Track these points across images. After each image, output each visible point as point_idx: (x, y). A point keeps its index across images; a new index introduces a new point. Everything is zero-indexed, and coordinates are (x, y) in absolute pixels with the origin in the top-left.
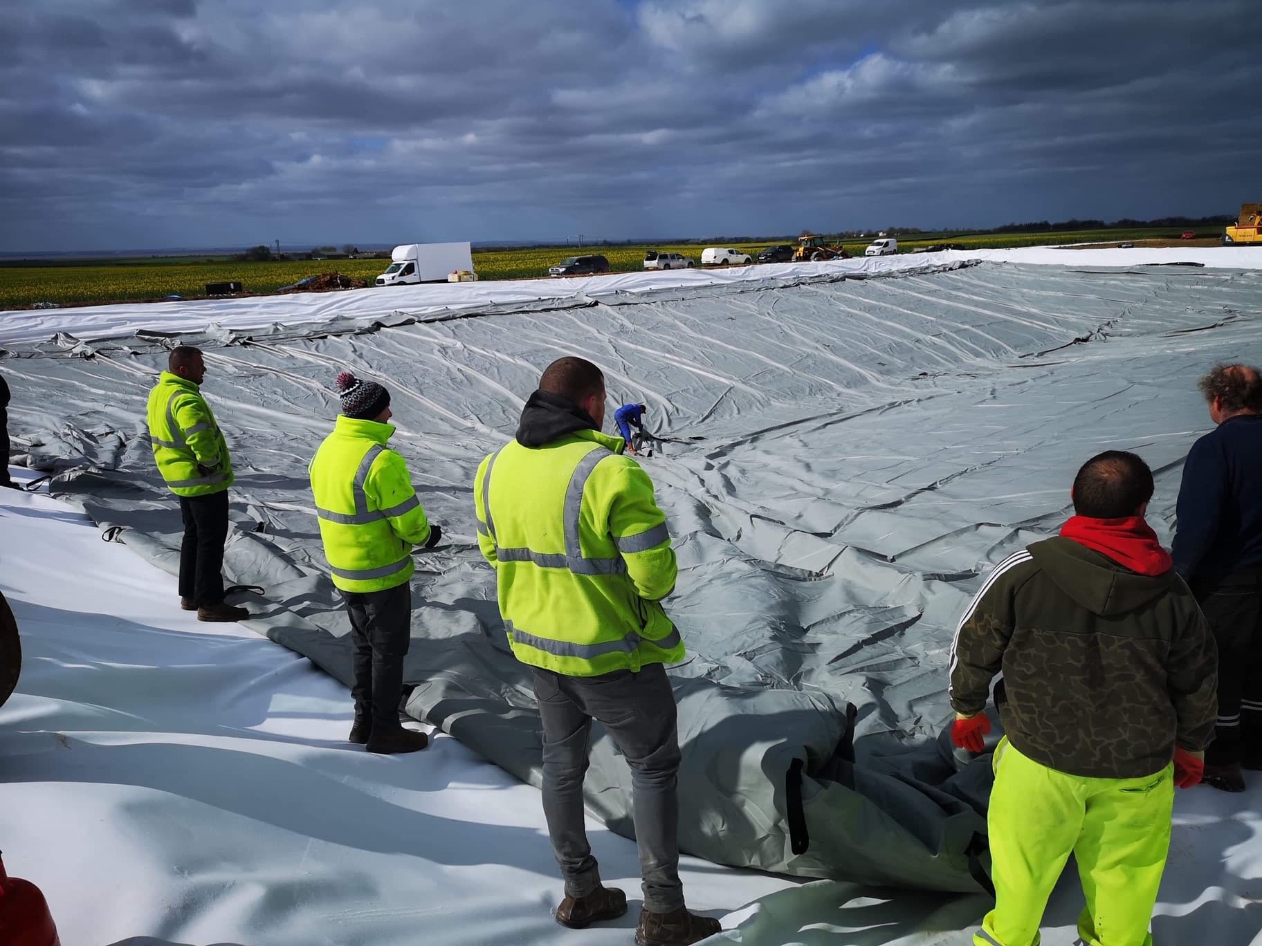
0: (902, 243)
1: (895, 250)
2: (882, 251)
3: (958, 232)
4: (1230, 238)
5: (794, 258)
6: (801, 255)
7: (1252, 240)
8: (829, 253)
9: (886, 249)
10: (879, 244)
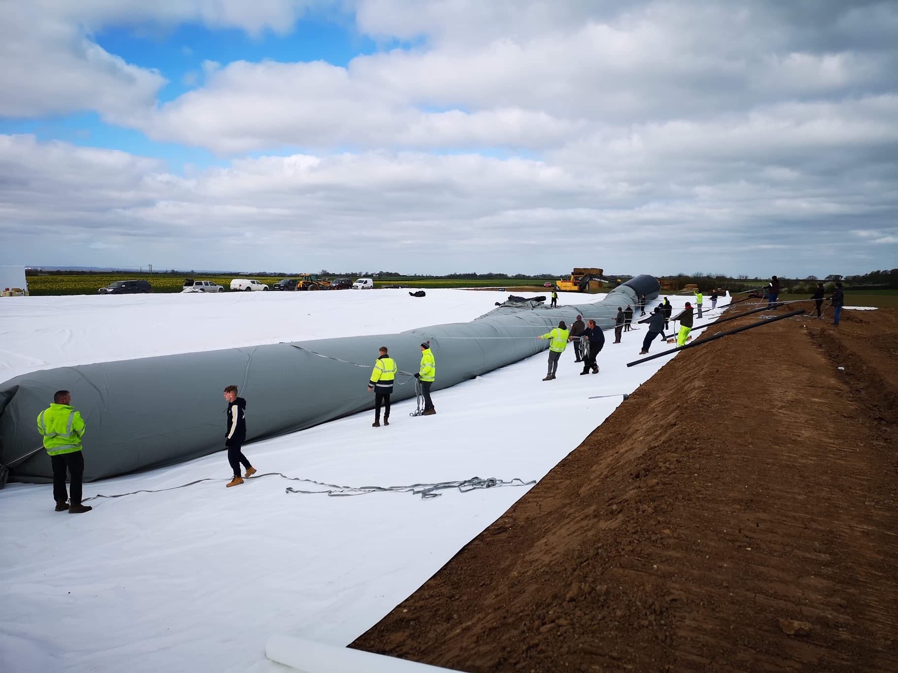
0: (376, 282)
1: (371, 286)
2: (363, 287)
3: (423, 276)
4: (559, 288)
5: (296, 288)
6: (301, 286)
7: (570, 289)
8: (321, 286)
9: (365, 285)
10: (361, 282)
